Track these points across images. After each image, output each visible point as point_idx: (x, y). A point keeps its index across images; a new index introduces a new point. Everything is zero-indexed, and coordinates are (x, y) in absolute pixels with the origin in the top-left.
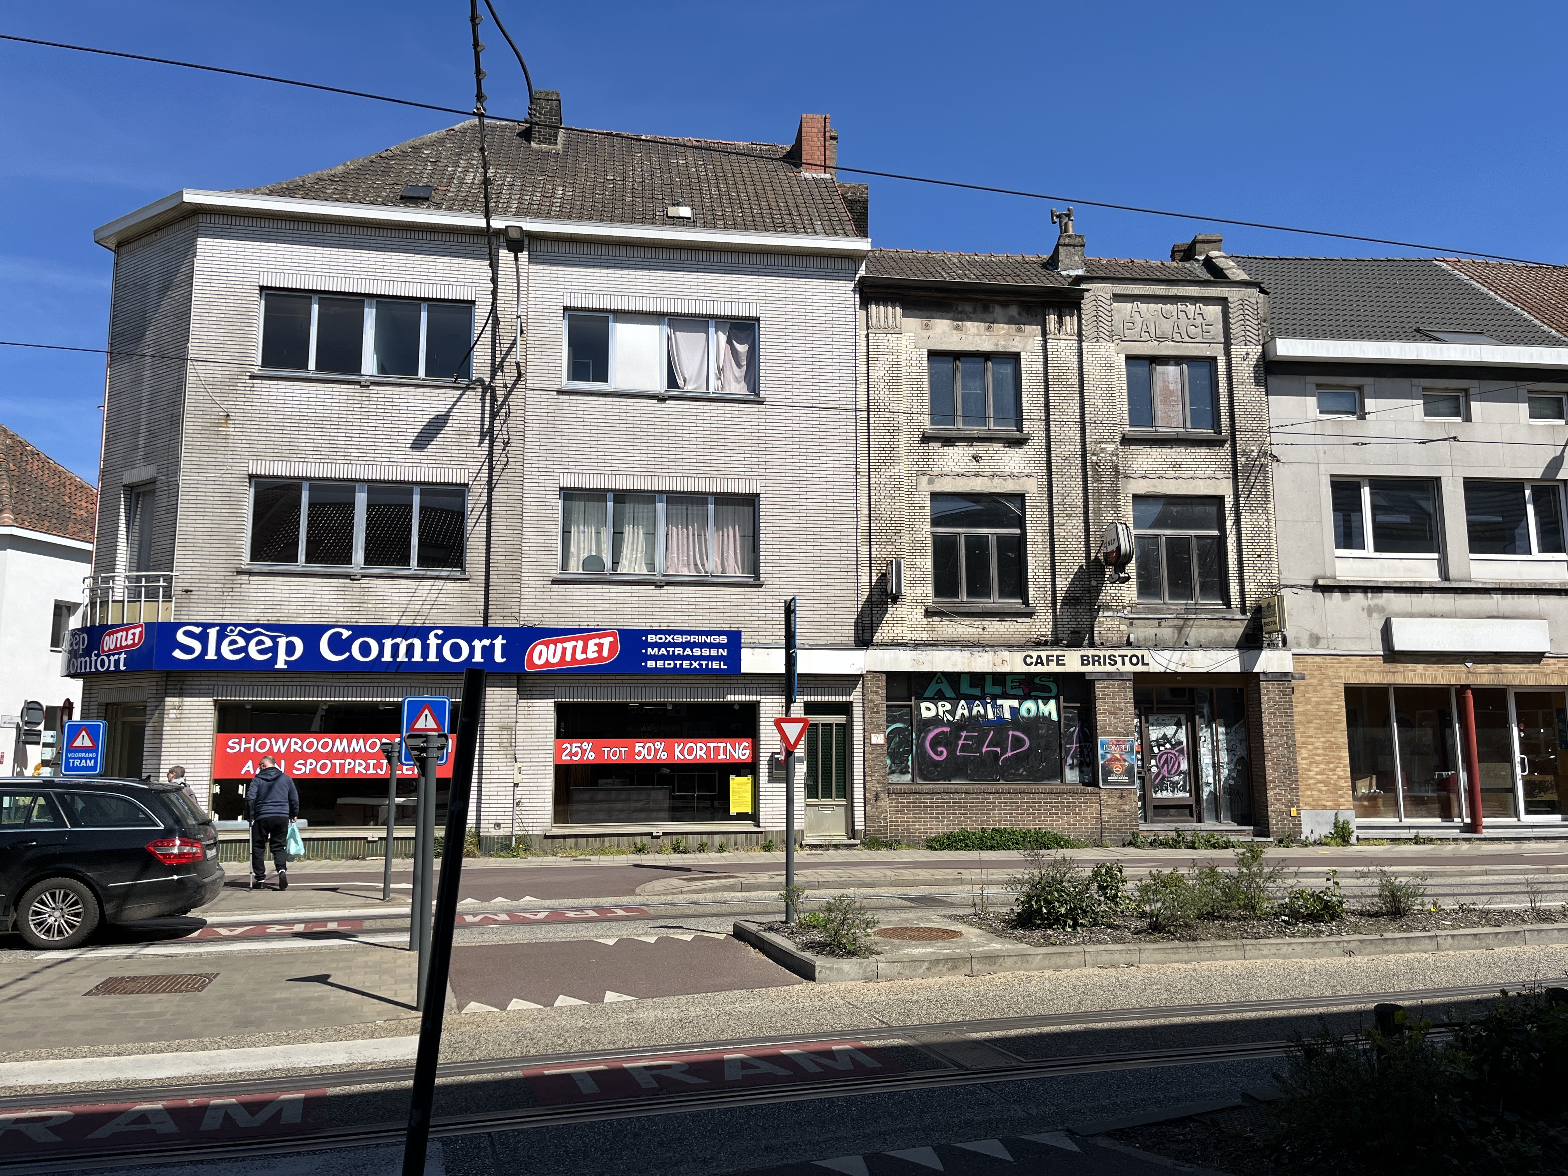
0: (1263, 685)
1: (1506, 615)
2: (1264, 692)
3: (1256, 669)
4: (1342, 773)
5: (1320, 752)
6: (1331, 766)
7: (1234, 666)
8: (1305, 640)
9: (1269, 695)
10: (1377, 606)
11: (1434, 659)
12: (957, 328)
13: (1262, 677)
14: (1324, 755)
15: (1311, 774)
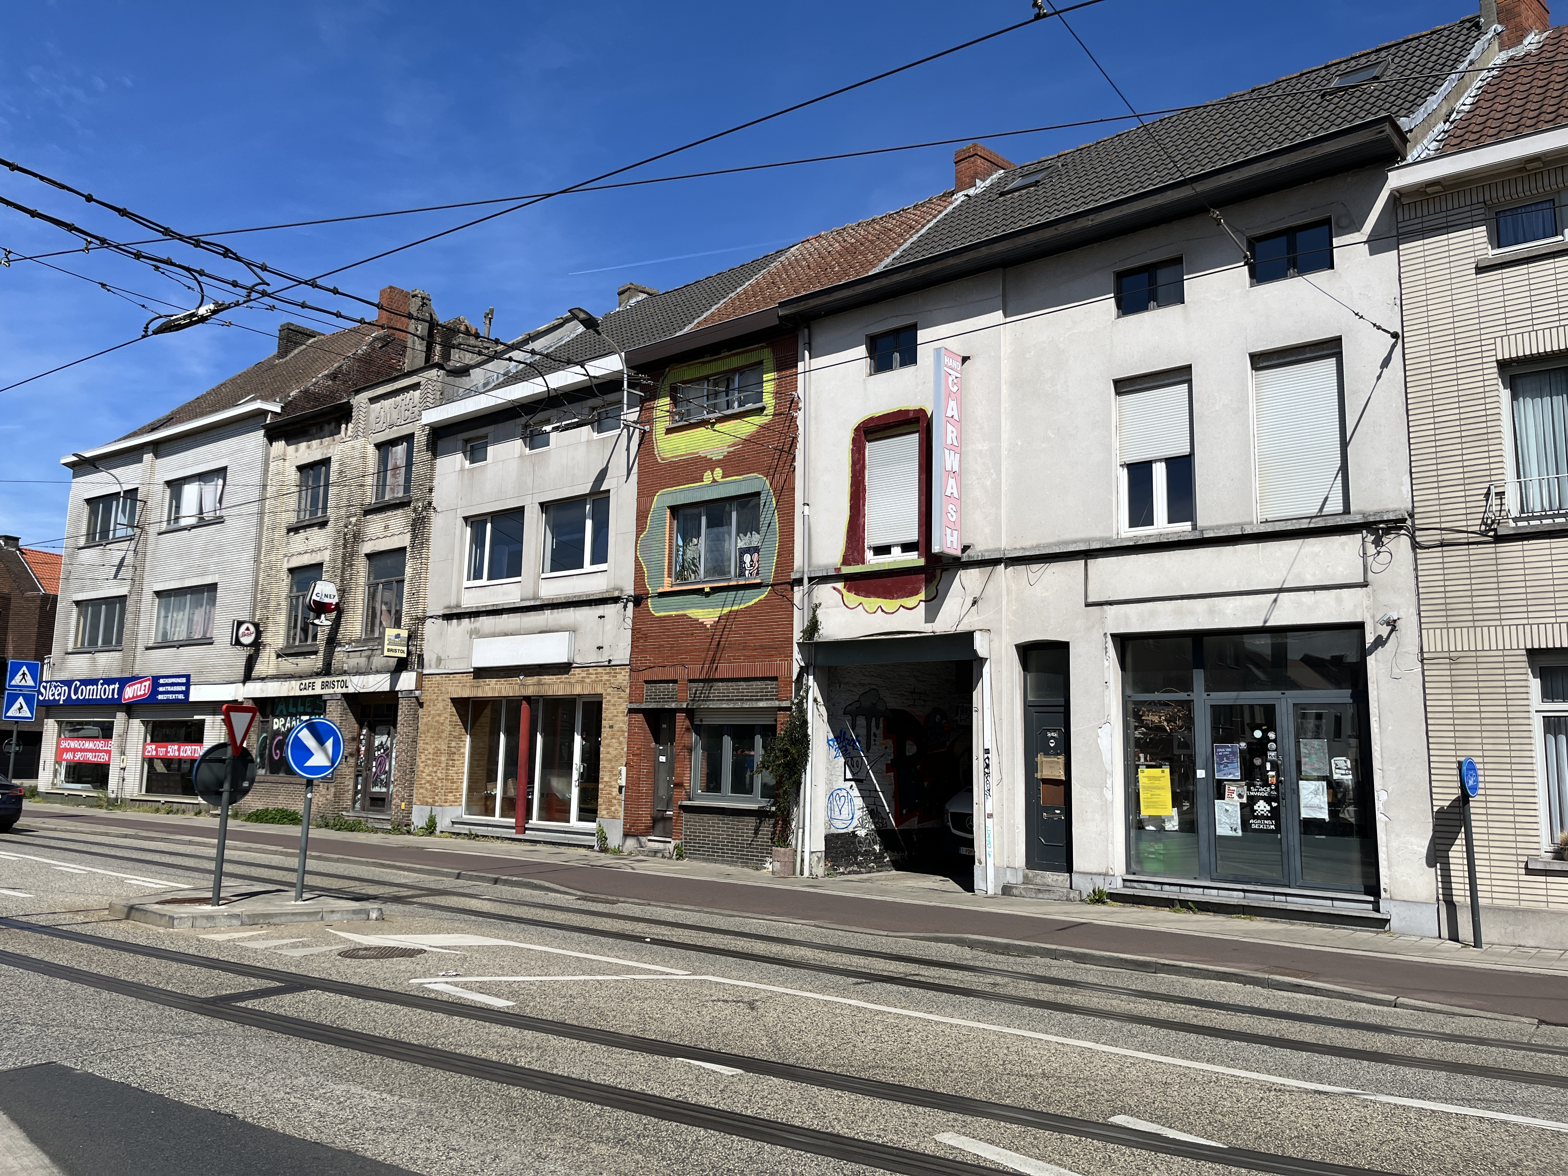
0: (401, 701)
1: (552, 629)
2: (400, 706)
3: (397, 689)
4: (440, 775)
5: (431, 757)
6: (435, 769)
7: (386, 687)
8: (433, 663)
9: (403, 709)
10: (475, 628)
11: (502, 674)
12: (309, 447)
13: (400, 696)
14: (433, 759)
15: (424, 775)
